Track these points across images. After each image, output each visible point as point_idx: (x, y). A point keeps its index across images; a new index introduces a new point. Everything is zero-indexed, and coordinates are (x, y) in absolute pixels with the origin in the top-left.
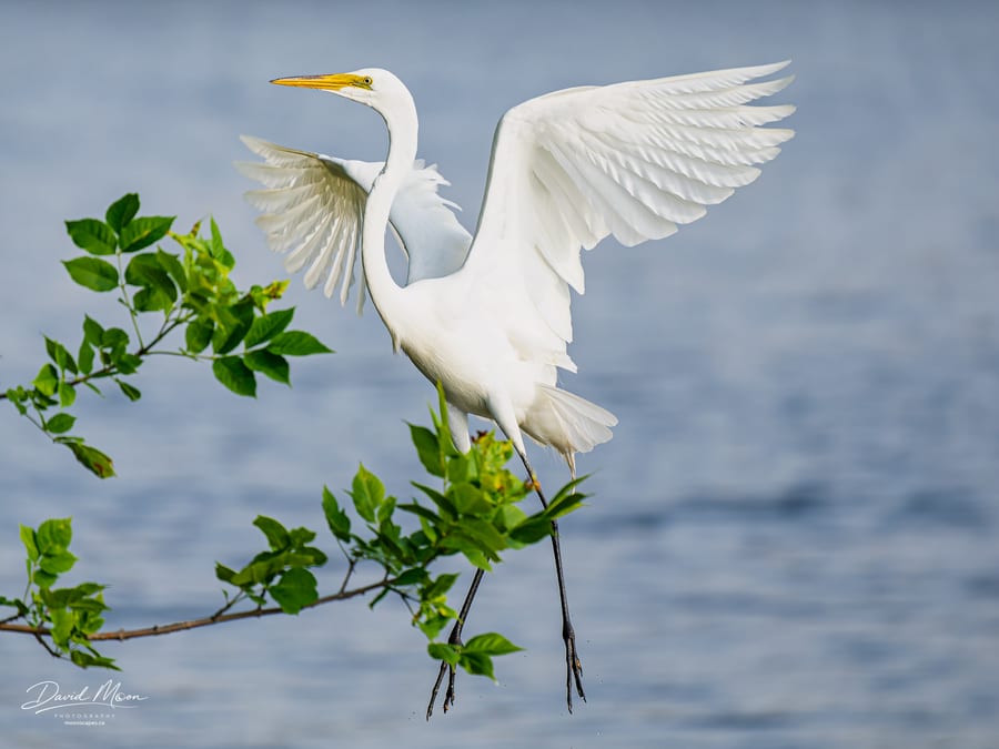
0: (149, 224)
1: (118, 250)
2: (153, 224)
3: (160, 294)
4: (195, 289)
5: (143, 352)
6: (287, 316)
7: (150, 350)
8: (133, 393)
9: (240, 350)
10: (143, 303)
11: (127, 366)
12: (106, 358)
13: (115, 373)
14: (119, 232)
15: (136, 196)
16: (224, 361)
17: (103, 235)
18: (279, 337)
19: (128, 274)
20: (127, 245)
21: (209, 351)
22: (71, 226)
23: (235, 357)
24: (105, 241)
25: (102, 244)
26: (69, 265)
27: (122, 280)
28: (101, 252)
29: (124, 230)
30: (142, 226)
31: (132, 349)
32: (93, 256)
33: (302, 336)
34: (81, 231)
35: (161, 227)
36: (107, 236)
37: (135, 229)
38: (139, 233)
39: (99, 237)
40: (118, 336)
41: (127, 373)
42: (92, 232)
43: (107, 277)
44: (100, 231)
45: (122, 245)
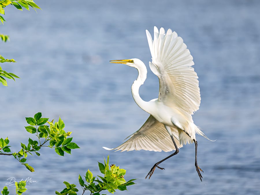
1: (37, 125)
2: (44, 120)
3: (44, 134)
4: (52, 134)
6: (71, 139)
7: (42, 146)
8: (39, 154)
9: (61, 146)
10: (41, 136)
11: (37, 148)
12: (33, 147)
13: (35, 151)
14: (37, 121)
15: (41, 113)
16: (58, 148)
17: (34, 121)
18: (69, 144)
19: (38, 130)
20: (38, 124)
21: (55, 146)
22: (27, 119)
23: (60, 147)
24: (34, 123)
26: (26, 128)
27: (37, 131)
28: (33, 125)
29: (38, 120)
30: (42, 120)
31: (38, 145)
32: (31, 126)
33: (74, 144)
34: (29, 120)
35: (46, 120)
36: (34, 122)
37: (40, 120)
39: (33, 122)
40: (36, 142)
41: (37, 150)
42: (31, 120)
43: (34, 130)
44: (33, 120)
45: (37, 124)
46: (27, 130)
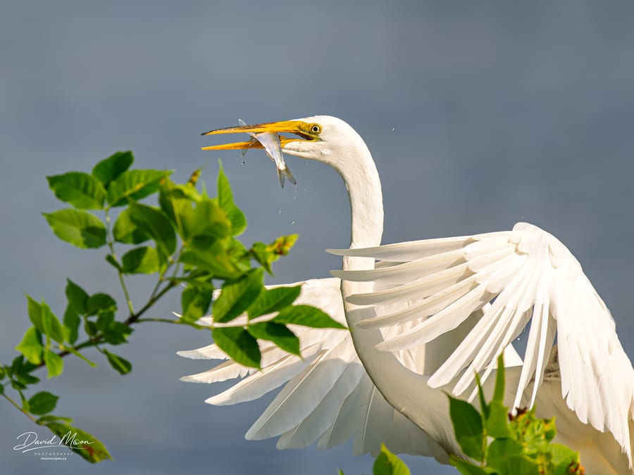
0: (142, 178)
1: (106, 206)
2: (146, 178)
5: (134, 319)
7: (142, 317)
8: (122, 366)
11: (116, 334)
12: (92, 328)
13: (101, 343)
14: (107, 187)
17: (90, 189)
19: (115, 231)
20: (116, 198)
22: (53, 181)
24: (92, 196)
25: (89, 199)
26: (51, 219)
27: (110, 238)
28: (87, 206)
29: (113, 184)
30: (135, 179)
31: (121, 316)
32: (78, 211)
34: (66, 185)
35: (156, 181)
36: (93, 191)
37: (127, 184)
38: (131, 187)
39: (85, 191)
40: (105, 301)
41: (115, 343)
42: (77, 185)
43: (94, 236)
44: (87, 184)
45: (110, 199)
46: (57, 233)
